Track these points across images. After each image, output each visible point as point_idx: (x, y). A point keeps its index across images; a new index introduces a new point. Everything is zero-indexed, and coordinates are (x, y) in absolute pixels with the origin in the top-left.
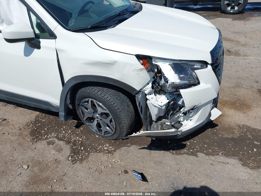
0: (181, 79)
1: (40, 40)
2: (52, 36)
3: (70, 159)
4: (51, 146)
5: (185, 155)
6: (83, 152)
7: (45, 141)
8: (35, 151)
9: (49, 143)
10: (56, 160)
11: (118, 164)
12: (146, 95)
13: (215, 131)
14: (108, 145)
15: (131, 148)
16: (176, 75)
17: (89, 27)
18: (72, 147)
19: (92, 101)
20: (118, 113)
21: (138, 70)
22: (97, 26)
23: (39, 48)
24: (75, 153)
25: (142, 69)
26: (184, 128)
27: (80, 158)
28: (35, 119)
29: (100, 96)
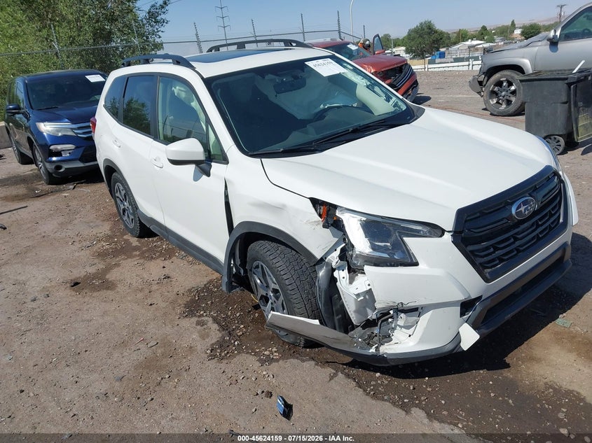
0: (374, 248)
1: (213, 164)
2: (224, 160)
3: (209, 351)
4: (199, 327)
5: (388, 403)
6: (234, 348)
7: (196, 319)
8: (176, 328)
9: (198, 323)
10: (191, 347)
11: (268, 380)
12: (333, 270)
13: (491, 383)
14: (274, 349)
15: (305, 364)
16: (367, 239)
17: (282, 150)
18: (223, 337)
19: (262, 266)
20: (289, 292)
21: (312, 222)
22: (299, 149)
23: (208, 175)
24: (221, 346)
25: (317, 223)
26: (390, 347)
27: (223, 354)
28: (205, 285)
29: (268, 259)
